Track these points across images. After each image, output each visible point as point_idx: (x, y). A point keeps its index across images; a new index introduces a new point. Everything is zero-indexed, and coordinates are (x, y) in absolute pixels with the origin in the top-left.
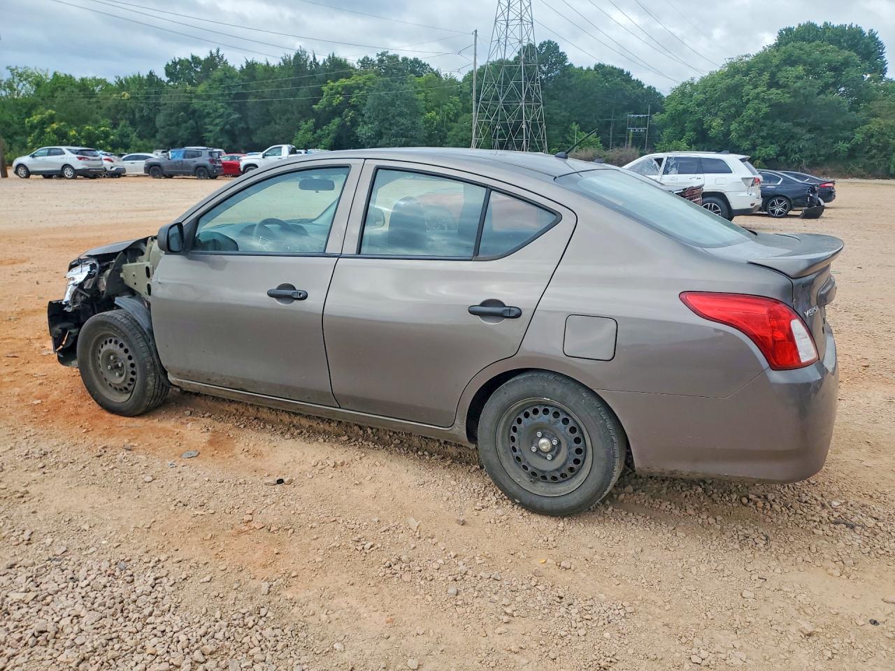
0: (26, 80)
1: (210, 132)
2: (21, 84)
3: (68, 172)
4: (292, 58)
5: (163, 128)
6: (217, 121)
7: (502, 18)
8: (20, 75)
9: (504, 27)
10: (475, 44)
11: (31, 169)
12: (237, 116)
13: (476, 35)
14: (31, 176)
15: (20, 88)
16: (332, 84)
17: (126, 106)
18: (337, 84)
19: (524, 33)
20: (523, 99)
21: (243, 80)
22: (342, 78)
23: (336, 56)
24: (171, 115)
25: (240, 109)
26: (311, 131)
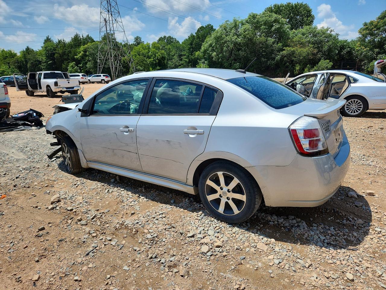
17: (18, 60)
23: (89, 35)
25: (53, 59)
26: (73, 67)
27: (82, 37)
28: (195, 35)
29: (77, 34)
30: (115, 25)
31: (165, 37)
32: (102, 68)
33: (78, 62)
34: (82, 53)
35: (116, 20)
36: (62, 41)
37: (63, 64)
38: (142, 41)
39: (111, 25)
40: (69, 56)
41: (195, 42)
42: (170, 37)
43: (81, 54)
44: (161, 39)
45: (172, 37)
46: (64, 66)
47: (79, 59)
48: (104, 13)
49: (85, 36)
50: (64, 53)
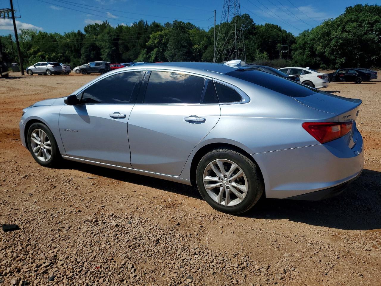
0: (27, 35)
1: (103, 55)
2: (25, 36)
3: (48, 72)
4: (137, 24)
5: (84, 53)
6: (106, 50)
7: (227, 5)
8: (25, 33)
9: (227, 8)
10: (215, 16)
11: (33, 71)
13: (215, 12)
14: (34, 74)
15: (25, 38)
16: (154, 34)
17: (68, 44)
18: (156, 34)
19: (236, 11)
20: (236, 39)
21: (117, 33)
22: (158, 31)
23: (156, 22)
24: (87, 48)
25: (117, 45)
29: (141, 20)
45: (191, 24)
49: (150, 23)
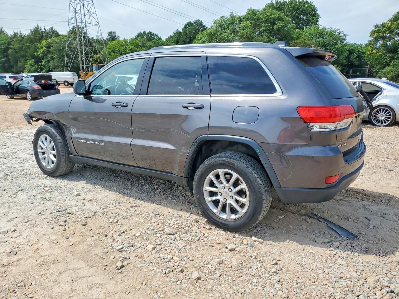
12: (4, 59)
23: (53, 28)
25: (7, 56)
26: (31, 65)
27: (43, 30)
28: (182, 31)
29: (38, 26)
30: (87, 17)
31: (145, 32)
32: (70, 67)
33: (38, 60)
34: (44, 48)
35: (88, 11)
36: (18, 34)
37: (19, 62)
38: (117, 36)
39: (83, 17)
40: (26, 52)
41: (181, 39)
42: (151, 33)
43: (42, 50)
44: (140, 35)
45: (153, 33)
46: (20, 64)
47: (40, 56)
48: (74, 2)
49: (48, 29)
50: (21, 48)
